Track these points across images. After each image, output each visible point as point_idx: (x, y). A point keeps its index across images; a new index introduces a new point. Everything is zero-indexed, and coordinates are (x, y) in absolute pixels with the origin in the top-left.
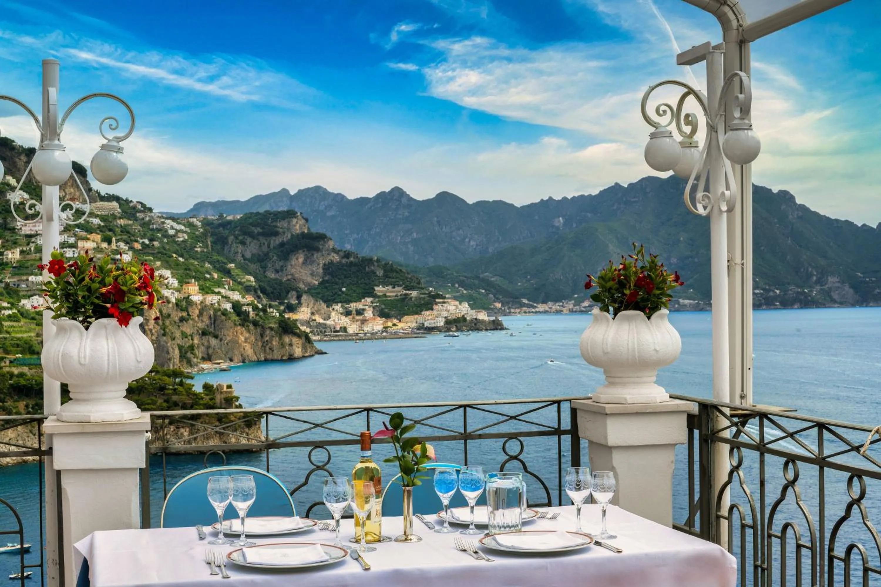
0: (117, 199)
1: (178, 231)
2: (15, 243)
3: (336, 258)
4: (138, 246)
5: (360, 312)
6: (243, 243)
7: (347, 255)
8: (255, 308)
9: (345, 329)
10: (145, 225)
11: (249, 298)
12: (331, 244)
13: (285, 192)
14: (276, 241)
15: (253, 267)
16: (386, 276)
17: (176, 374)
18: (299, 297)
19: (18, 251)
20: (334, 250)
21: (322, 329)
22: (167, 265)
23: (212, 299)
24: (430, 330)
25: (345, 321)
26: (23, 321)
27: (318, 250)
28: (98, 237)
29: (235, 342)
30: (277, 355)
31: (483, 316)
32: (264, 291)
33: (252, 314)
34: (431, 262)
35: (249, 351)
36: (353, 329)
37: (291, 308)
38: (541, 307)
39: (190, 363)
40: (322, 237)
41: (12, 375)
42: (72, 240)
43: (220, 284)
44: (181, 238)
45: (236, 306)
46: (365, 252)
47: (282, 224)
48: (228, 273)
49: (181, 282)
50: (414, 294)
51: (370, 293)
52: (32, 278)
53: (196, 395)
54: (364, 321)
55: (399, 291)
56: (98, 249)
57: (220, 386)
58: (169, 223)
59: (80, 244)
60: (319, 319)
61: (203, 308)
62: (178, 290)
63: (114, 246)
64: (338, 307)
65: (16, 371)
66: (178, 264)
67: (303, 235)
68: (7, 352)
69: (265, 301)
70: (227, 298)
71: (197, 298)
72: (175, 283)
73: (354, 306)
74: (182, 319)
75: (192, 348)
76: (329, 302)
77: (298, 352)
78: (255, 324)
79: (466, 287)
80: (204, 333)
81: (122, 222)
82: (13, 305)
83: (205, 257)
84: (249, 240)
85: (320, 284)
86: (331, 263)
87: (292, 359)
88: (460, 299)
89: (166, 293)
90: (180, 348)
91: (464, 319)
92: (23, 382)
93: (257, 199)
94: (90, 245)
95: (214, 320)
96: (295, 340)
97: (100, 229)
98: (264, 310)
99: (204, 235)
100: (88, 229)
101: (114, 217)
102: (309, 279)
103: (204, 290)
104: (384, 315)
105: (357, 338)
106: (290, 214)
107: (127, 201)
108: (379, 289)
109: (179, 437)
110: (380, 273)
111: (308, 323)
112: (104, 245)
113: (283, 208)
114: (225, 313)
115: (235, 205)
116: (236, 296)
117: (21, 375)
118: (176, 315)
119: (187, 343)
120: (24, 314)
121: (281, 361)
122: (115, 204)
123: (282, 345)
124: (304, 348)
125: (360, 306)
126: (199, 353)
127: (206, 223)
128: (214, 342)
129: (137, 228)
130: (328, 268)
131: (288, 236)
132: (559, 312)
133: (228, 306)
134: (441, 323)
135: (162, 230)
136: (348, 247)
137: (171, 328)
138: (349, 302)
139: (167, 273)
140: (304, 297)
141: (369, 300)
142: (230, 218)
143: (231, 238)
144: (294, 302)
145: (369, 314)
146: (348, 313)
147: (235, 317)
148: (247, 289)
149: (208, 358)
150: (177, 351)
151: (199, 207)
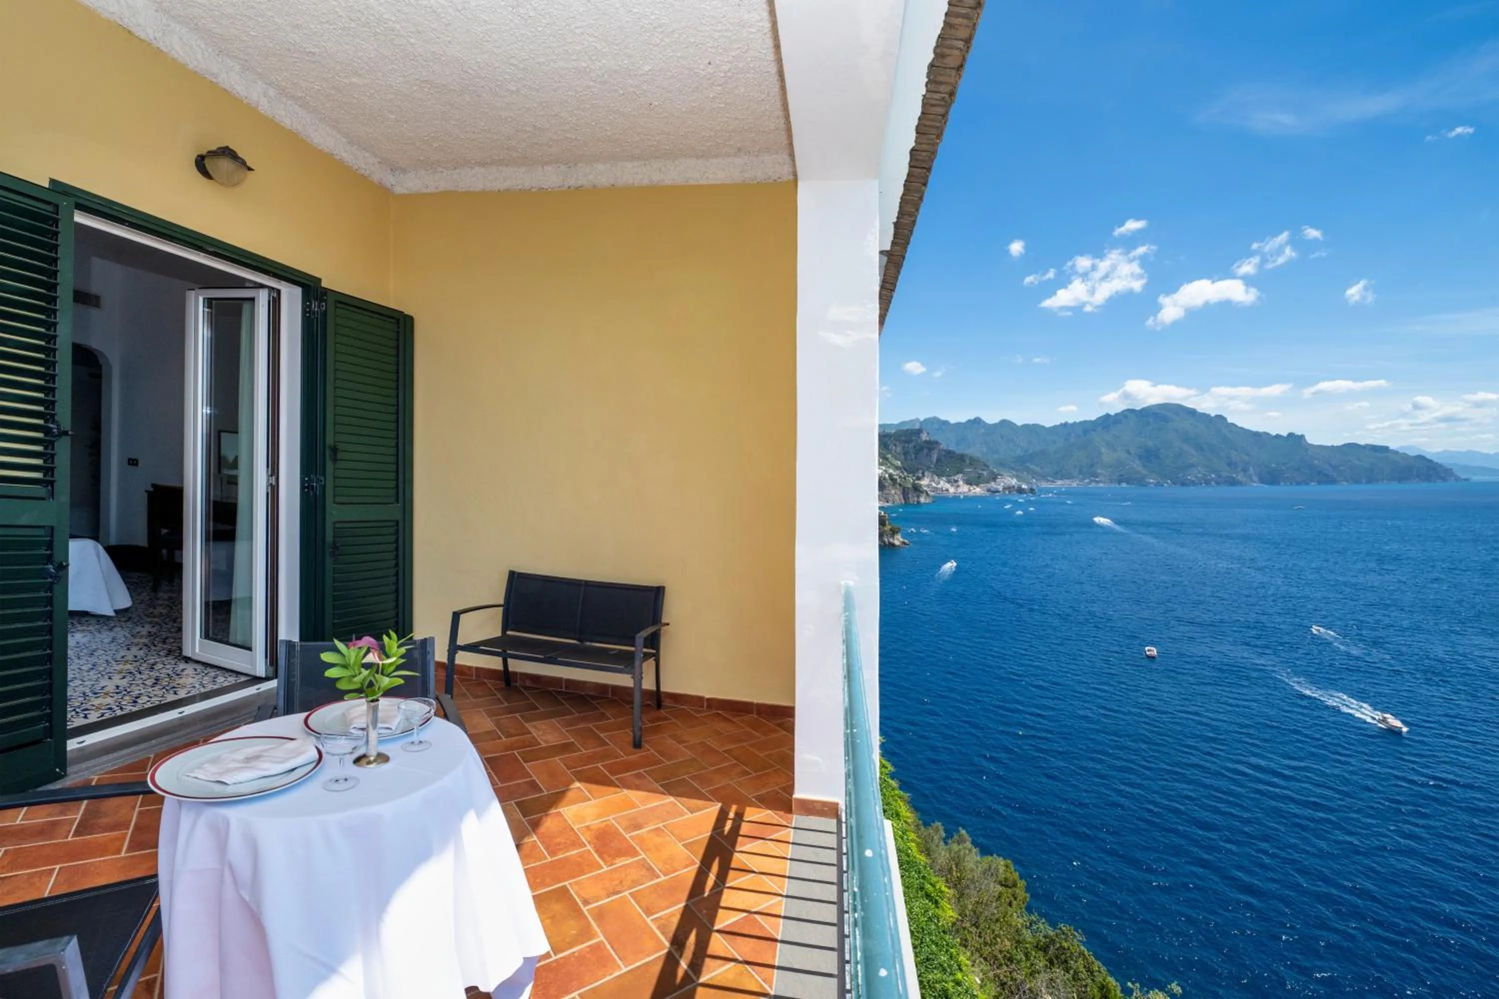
3: (943, 453)
5: (956, 481)
6: (895, 445)
7: (950, 452)
8: (900, 477)
9: (947, 490)
11: (897, 472)
12: (940, 446)
13: (917, 420)
14: (913, 444)
15: (900, 457)
16: (970, 463)
18: (924, 473)
20: (943, 450)
21: (934, 490)
24: (995, 492)
25: (948, 486)
27: (934, 449)
29: (890, 494)
30: (911, 501)
32: (905, 469)
33: (898, 481)
34: (996, 457)
35: (897, 499)
36: (952, 489)
37: (919, 479)
38: (1060, 482)
40: (937, 443)
45: (891, 475)
46: (960, 450)
47: (916, 436)
48: (887, 459)
50: (986, 473)
51: (962, 472)
54: (958, 486)
55: (977, 471)
60: (934, 485)
64: (944, 478)
67: (927, 441)
69: (906, 474)
76: (939, 476)
77: (922, 500)
78: (900, 485)
84: (898, 443)
85: (936, 467)
86: (941, 456)
91: (1013, 487)
93: (903, 423)
96: (921, 494)
98: (905, 478)
104: (969, 484)
106: (920, 431)
110: (967, 461)
111: (928, 486)
116: (891, 471)
124: (925, 498)
130: (940, 458)
131: (919, 442)
133: (887, 476)
134: (1000, 488)
136: (949, 448)
138: (950, 476)
140: (927, 473)
141: (960, 476)
142: (889, 432)
143: (889, 443)
144: (920, 475)
145: (961, 483)
147: (889, 481)
148: (897, 468)
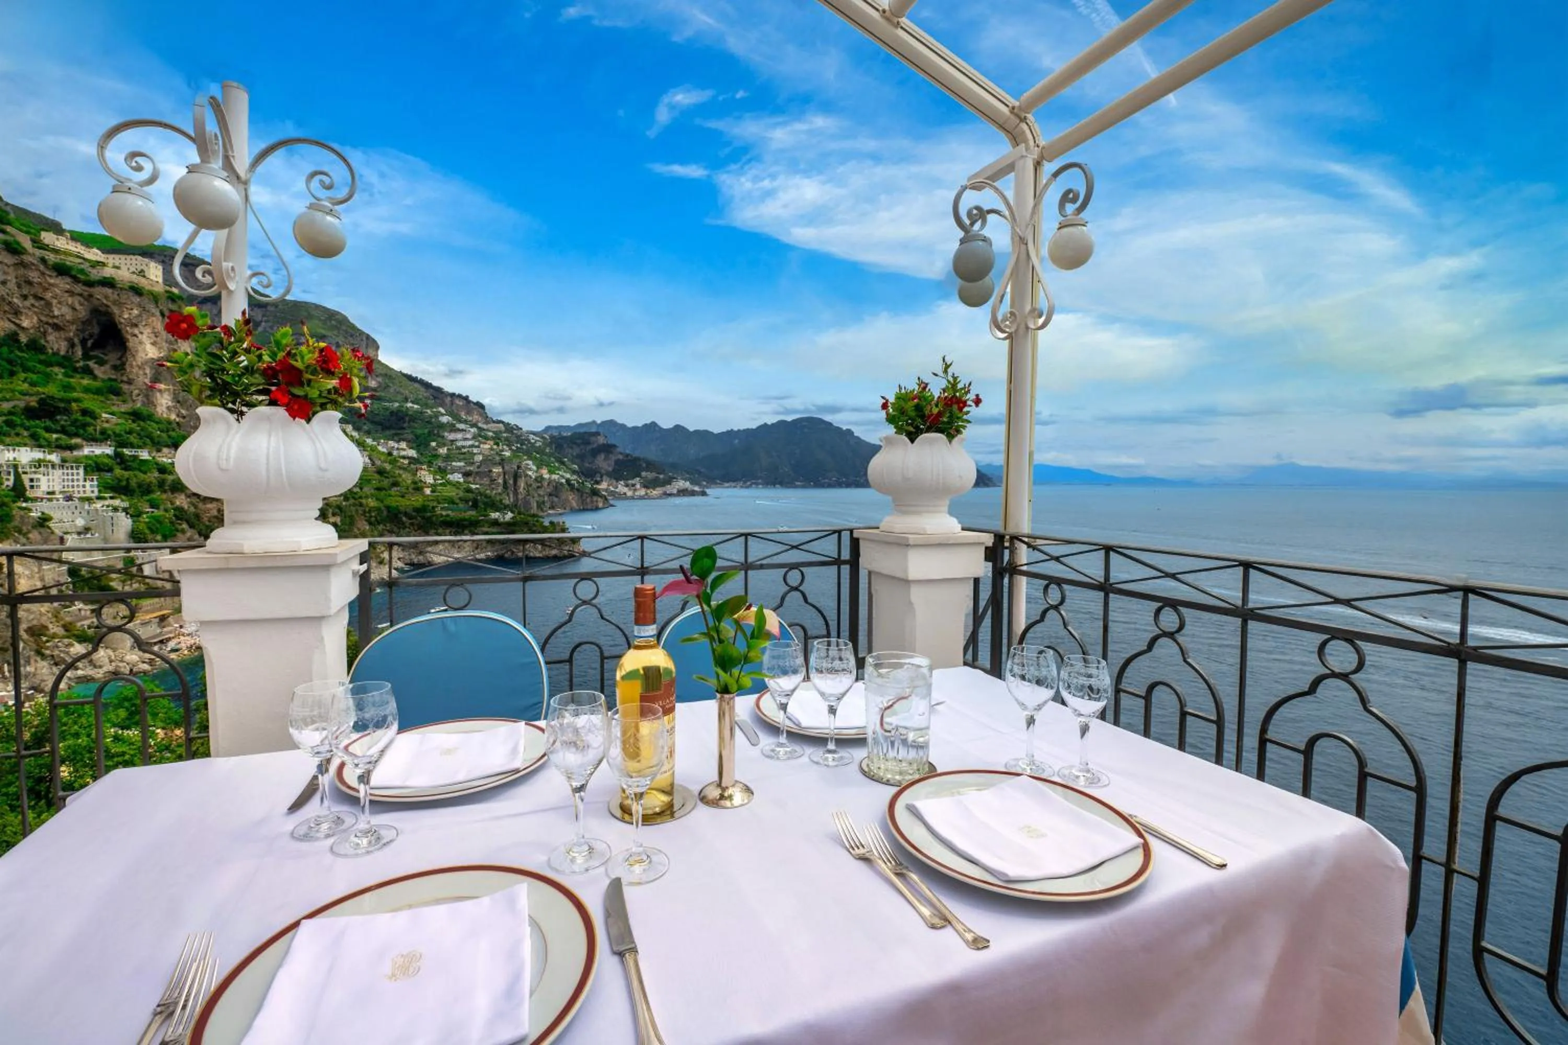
0: (502, 422)
1: (536, 441)
2: (444, 445)
3: (621, 457)
4: (514, 448)
5: (633, 485)
6: (572, 448)
7: (627, 455)
8: (578, 482)
9: (625, 494)
10: (518, 437)
11: (575, 477)
12: (619, 450)
13: (594, 422)
14: (589, 448)
15: (577, 461)
16: (647, 467)
17: (534, 516)
18: (601, 477)
19: (446, 448)
20: (621, 453)
21: (613, 494)
22: (530, 458)
23: (555, 477)
24: (670, 495)
25: (625, 490)
26: (449, 487)
27: (611, 453)
28: (492, 443)
29: (567, 500)
30: (589, 507)
31: (697, 488)
32: (583, 473)
33: (576, 485)
34: (671, 460)
35: (574, 504)
36: (630, 494)
37: (598, 483)
38: (726, 485)
39: (542, 510)
40: (614, 446)
41: (442, 516)
42: (477, 444)
43: (559, 469)
44: (538, 444)
45: (568, 481)
46: (637, 454)
47: (593, 439)
48: (563, 463)
49: (538, 468)
50: (661, 476)
51: (639, 475)
52: (454, 464)
53: (546, 527)
54: (635, 490)
55: (654, 475)
56: (492, 449)
57: (558, 523)
58: (532, 436)
59: (482, 446)
60: (612, 489)
61: (550, 482)
62: (536, 472)
63: (501, 447)
64: (622, 483)
65: (444, 513)
66: (536, 458)
67: (604, 445)
68: (439, 503)
69: (583, 479)
70: (563, 477)
71: (546, 476)
72: (534, 468)
73: (630, 482)
74: (538, 487)
75: (544, 502)
76: (617, 480)
77: (601, 505)
78: (578, 490)
79: (688, 473)
80: (550, 495)
81: (505, 435)
82: (443, 478)
83: (550, 455)
84: (574, 446)
85: (613, 470)
86: (619, 460)
87: (597, 509)
88: (685, 480)
89: (530, 473)
90: (537, 502)
91: (687, 490)
92: (448, 519)
93: (580, 425)
94: (487, 446)
95: (556, 488)
96: (599, 499)
97: (493, 438)
98: (583, 483)
99: (551, 443)
100: (487, 438)
101: (501, 432)
102: (606, 467)
103: (551, 472)
104: (646, 487)
105: (632, 498)
106: (597, 434)
107: (508, 424)
108: (644, 474)
109: (536, 549)
110: (644, 465)
111: (606, 490)
112: (495, 447)
113: (594, 430)
114: (562, 484)
115: (568, 428)
116: (568, 476)
117: (448, 515)
118: (535, 485)
119: (542, 499)
120: (449, 482)
121: (591, 510)
122: (501, 425)
123: (592, 502)
124: (604, 503)
125: (633, 482)
126: (548, 505)
127: (552, 437)
128: (556, 499)
129: (514, 438)
130: (617, 462)
131: (595, 446)
132: (735, 487)
133: (563, 481)
134: (675, 491)
135: (529, 441)
136: (628, 452)
137: (532, 492)
138: (628, 480)
139: (530, 462)
140: (604, 477)
141: (638, 479)
142: (565, 434)
143: (565, 446)
144: (598, 479)
145: (638, 486)
146: (627, 486)
147: (566, 486)
148: (574, 472)
149: (552, 508)
150: (535, 505)
151: (548, 428)
